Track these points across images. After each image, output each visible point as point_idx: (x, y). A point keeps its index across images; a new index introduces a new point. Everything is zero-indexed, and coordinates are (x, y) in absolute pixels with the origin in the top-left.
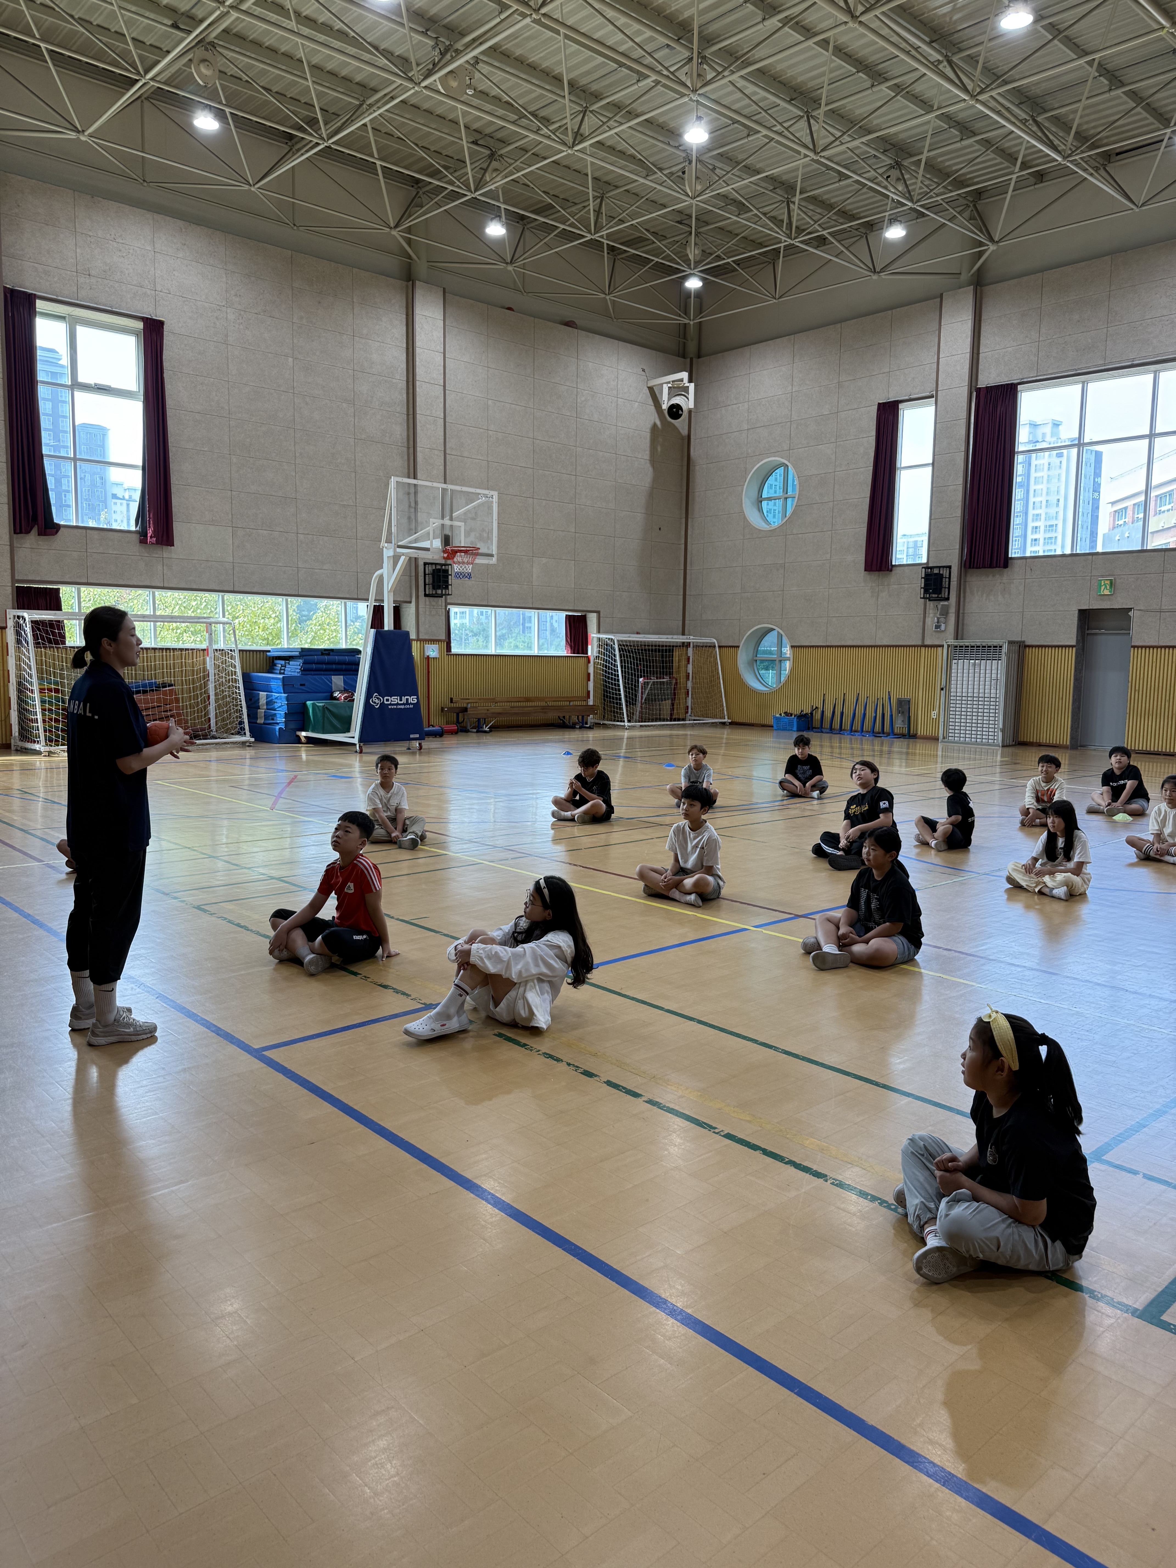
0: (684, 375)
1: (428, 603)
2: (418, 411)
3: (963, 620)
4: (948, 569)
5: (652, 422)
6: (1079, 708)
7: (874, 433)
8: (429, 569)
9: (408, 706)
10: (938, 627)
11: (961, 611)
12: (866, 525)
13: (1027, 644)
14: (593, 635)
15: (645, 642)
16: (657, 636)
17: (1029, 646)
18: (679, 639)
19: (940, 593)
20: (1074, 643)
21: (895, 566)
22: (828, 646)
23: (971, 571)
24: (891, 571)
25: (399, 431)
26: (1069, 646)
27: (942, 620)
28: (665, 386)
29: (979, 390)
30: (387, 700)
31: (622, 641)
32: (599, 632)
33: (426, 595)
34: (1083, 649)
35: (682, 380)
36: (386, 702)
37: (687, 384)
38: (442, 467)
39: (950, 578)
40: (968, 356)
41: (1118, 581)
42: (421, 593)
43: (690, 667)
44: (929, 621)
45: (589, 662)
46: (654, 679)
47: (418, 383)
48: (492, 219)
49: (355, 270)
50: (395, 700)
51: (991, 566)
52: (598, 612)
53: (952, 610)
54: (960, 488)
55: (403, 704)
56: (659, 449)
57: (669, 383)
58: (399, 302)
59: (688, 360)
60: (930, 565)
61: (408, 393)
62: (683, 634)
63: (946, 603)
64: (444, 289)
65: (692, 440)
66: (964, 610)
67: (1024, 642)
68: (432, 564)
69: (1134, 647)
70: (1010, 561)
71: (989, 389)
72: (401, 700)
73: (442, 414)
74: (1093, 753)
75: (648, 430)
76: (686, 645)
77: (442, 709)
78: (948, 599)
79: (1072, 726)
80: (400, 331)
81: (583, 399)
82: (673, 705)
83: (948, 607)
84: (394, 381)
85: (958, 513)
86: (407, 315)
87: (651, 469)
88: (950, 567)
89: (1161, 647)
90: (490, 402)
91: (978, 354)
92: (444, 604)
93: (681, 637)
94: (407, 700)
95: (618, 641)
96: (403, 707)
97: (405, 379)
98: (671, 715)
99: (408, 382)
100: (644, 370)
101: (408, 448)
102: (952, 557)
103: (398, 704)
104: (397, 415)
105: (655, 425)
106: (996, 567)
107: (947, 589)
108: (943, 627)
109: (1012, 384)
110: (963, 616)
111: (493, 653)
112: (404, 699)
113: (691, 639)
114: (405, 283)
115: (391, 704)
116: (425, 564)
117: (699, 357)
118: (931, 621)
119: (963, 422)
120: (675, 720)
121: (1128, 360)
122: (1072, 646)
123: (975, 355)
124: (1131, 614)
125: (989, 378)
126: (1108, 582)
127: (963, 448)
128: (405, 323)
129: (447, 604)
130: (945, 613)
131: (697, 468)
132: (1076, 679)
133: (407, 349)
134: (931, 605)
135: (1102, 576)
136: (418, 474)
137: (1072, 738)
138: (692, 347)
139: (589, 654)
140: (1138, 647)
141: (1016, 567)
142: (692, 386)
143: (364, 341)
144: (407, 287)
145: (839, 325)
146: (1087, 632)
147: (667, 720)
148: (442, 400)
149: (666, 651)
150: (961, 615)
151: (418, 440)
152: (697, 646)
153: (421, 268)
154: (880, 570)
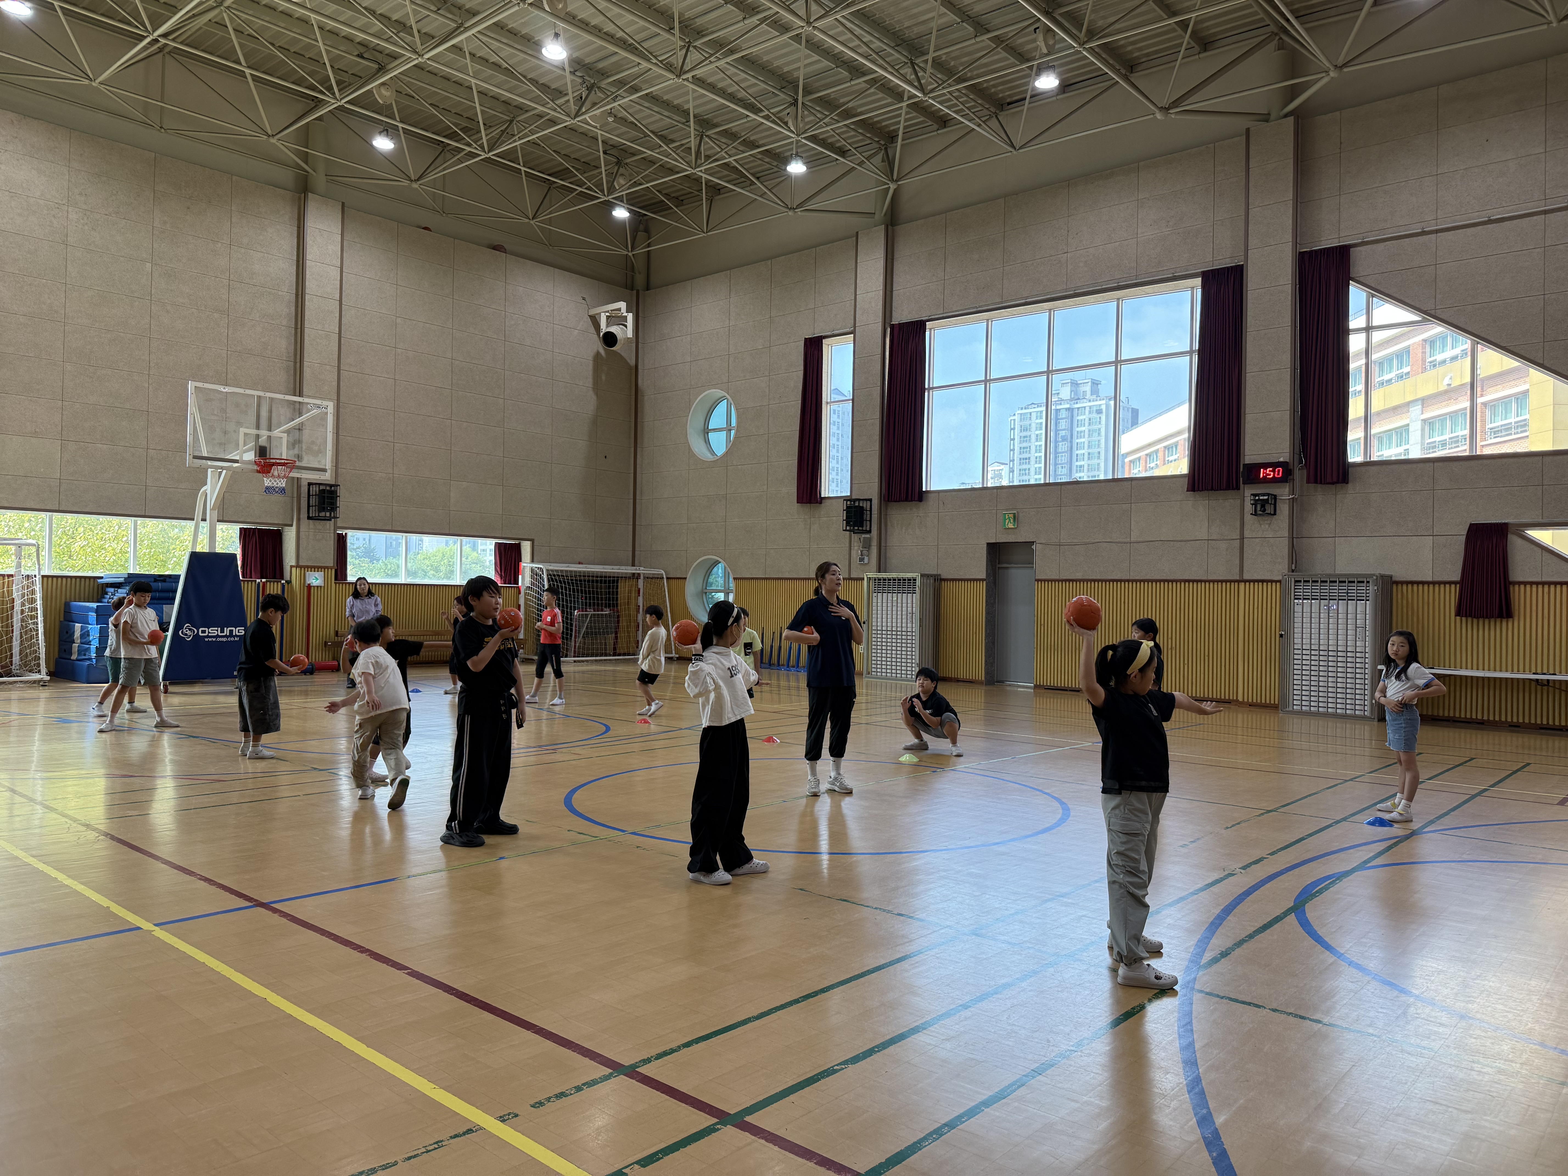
0: (622, 305)
1: (311, 526)
2: (307, 324)
3: (886, 553)
4: (869, 503)
5: (595, 351)
6: (993, 643)
7: (802, 368)
8: (314, 490)
9: (232, 639)
10: (861, 560)
11: (883, 544)
12: (796, 458)
13: (943, 577)
14: (526, 565)
15: (584, 572)
16: (601, 567)
17: (945, 580)
18: (630, 570)
19: (863, 527)
20: (984, 576)
21: (825, 498)
22: (767, 579)
23: (890, 504)
24: (821, 503)
25: (283, 344)
26: (980, 580)
27: (865, 552)
28: (603, 314)
29: (893, 327)
30: (203, 632)
31: (552, 571)
32: (533, 561)
33: (309, 518)
34: (995, 583)
35: (619, 310)
36: (201, 634)
37: (625, 314)
38: (335, 384)
39: (871, 511)
40: (881, 293)
41: (1021, 515)
42: (304, 515)
43: (641, 599)
44: (854, 553)
45: (520, 593)
46: (591, 612)
47: (307, 297)
48: (380, 133)
49: (234, 178)
50: (214, 631)
51: (906, 500)
52: (532, 541)
53: (874, 543)
54: (877, 423)
55: (226, 636)
56: (604, 378)
57: (608, 312)
58: (287, 214)
59: (635, 292)
60: (854, 497)
61: (297, 307)
62: (633, 565)
63: (868, 536)
64: (343, 204)
65: (640, 371)
66: (886, 542)
67: (940, 575)
68: (316, 484)
69: (1038, 580)
70: (924, 495)
71: (901, 326)
72: (222, 631)
73: (337, 329)
74: (1008, 688)
75: (591, 358)
76: (635, 577)
77: (326, 643)
78: (870, 532)
79: (986, 661)
80: (288, 243)
81: (513, 322)
82: (616, 638)
83: (870, 539)
84: (280, 293)
85: (876, 447)
86: (299, 227)
87: (594, 397)
88: (870, 500)
89: (1062, 581)
90: (399, 320)
91: (892, 291)
92: (332, 528)
93: (629, 568)
94: (231, 631)
95: (547, 570)
96: (224, 639)
97: (294, 292)
98: (615, 649)
99: (297, 295)
100: (584, 299)
101: (295, 363)
102: (872, 490)
103: (218, 636)
104: (283, 328)
105: (598, 353)
106: (912, 501)
107: (868, 522)
108: (866, 560)
109: (921, 321)
110: (886, 549)
111: (403, 582)
112: (227, 631)
113: (641, 570)
114: (298, 195)
115: (208, 637)
116: (310, 484)
117: (648, 288)
118: (856, 553)
119: (878, 358)
120: (619, 655)
121: (1022, 298)
122: (983, 580)
123: (888, 292)
124: (1034, 547)
125: (903, 315)
126: (1011, 516)
127: (879, 384)
128: (296, 235)
129: (336, 527)
130: (867, 545)
131: (646, 398)
132: (987, 613)
133: (298, 261)
134: (855, 537)
135: (1007, 510)
136: (305, 390)
137: (987, 673)
138: (640, 280)
139: (520, 584)
140: (1041, 580)
141: (931, 502)
142: (630, 317)
143: (243, 250)
144: (300, 198)
145: (769, 262)
146: (998, 566)
147: (610, 655)
148: (337, 315)
149: (611, 582)
150: (883, 548)
151: (306, 355)
152: (646, 578)
153: (319, 180)
154: (810, 502)
